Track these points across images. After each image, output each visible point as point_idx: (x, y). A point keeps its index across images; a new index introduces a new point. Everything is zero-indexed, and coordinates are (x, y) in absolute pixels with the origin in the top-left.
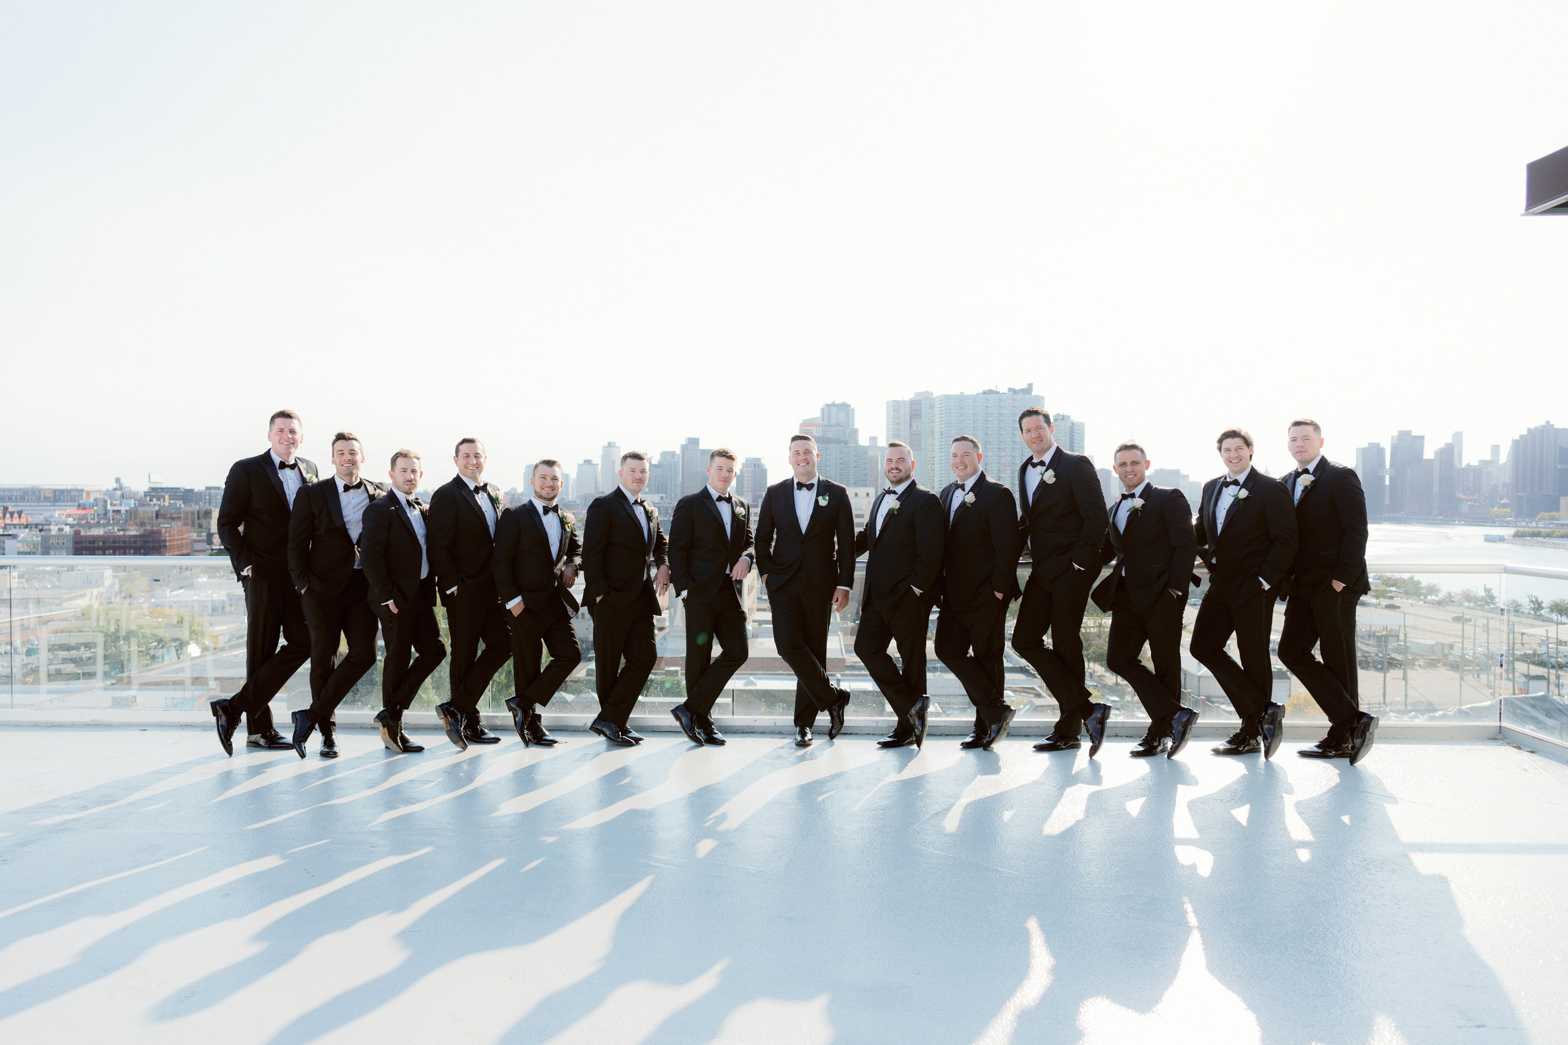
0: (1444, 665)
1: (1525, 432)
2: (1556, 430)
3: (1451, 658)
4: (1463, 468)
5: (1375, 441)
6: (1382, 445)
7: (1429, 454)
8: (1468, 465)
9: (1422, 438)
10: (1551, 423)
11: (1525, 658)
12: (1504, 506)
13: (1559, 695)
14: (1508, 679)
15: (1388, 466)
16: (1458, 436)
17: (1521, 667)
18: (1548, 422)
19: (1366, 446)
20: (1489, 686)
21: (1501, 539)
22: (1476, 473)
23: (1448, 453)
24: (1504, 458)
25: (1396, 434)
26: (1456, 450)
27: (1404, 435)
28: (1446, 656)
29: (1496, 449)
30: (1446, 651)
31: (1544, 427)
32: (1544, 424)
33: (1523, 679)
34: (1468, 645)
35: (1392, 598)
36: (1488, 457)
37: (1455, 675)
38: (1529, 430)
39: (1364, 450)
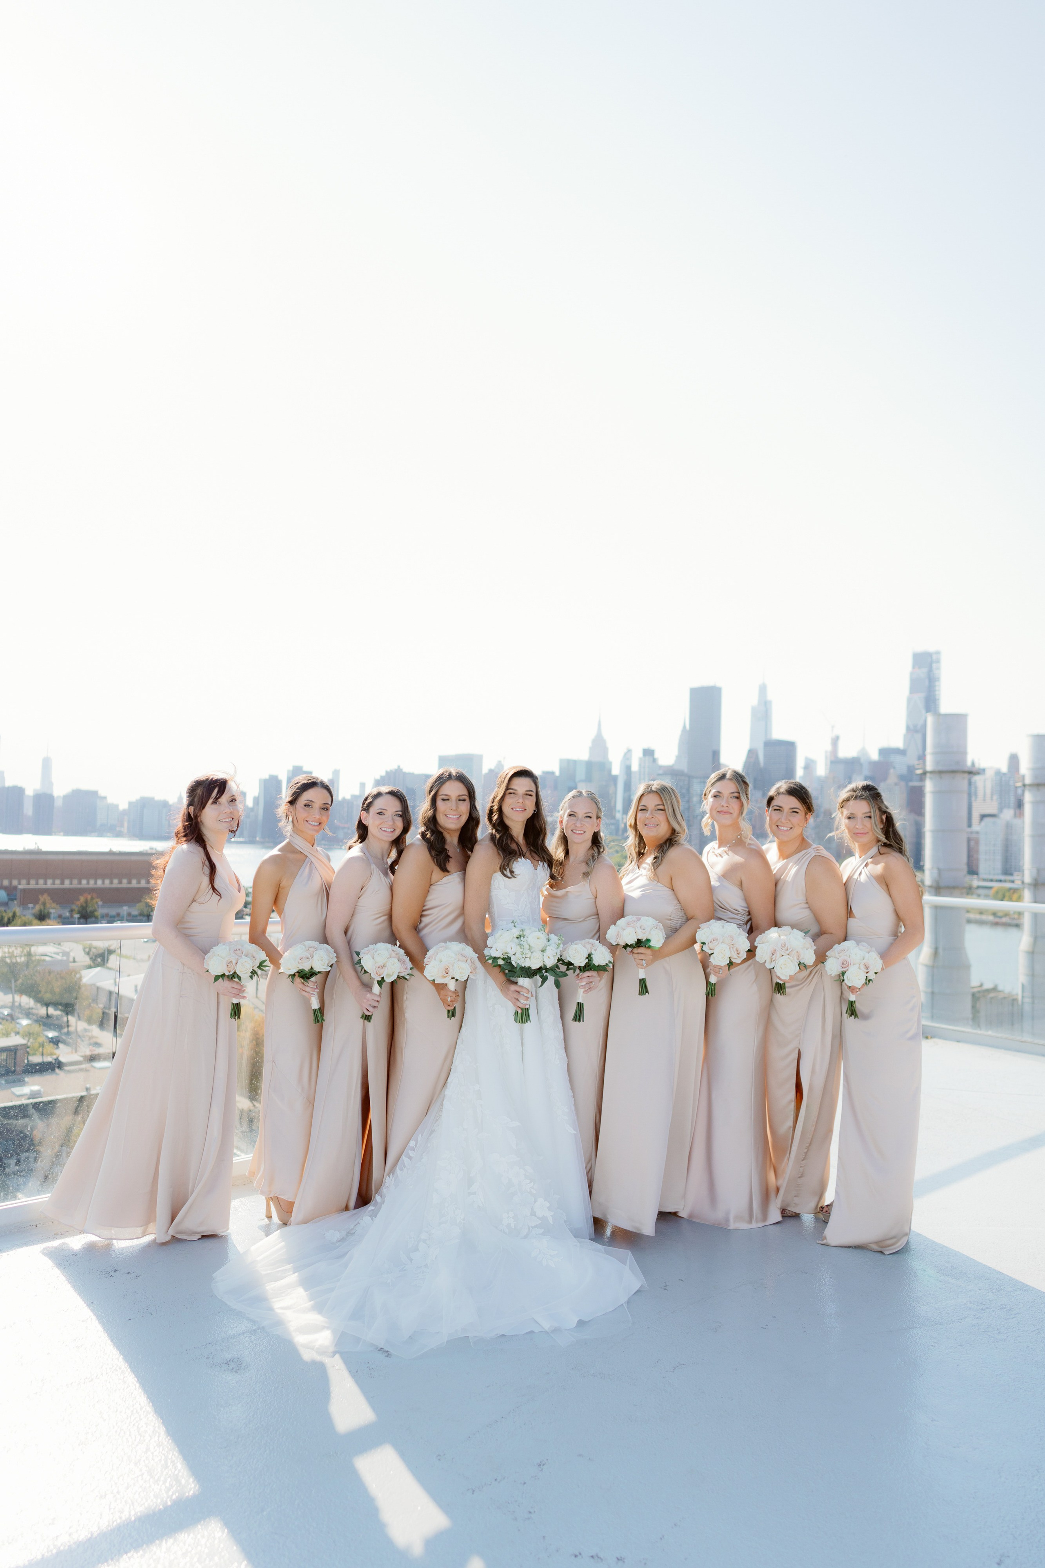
1: (384, 774)
2: (405, 774)
4: (340, 801)
5: (274, 773)
6: (280, 777)
8: (344, 799)
10: (401, 767)
16: (336, 773)
18: (399, 767)
19: (267, 777)
22: (349, 804)
25: (291, 768)
26: (335, 785)
31: (396, 770)
32: (396, 767)
38: (387, 772)
39: (265, 781)
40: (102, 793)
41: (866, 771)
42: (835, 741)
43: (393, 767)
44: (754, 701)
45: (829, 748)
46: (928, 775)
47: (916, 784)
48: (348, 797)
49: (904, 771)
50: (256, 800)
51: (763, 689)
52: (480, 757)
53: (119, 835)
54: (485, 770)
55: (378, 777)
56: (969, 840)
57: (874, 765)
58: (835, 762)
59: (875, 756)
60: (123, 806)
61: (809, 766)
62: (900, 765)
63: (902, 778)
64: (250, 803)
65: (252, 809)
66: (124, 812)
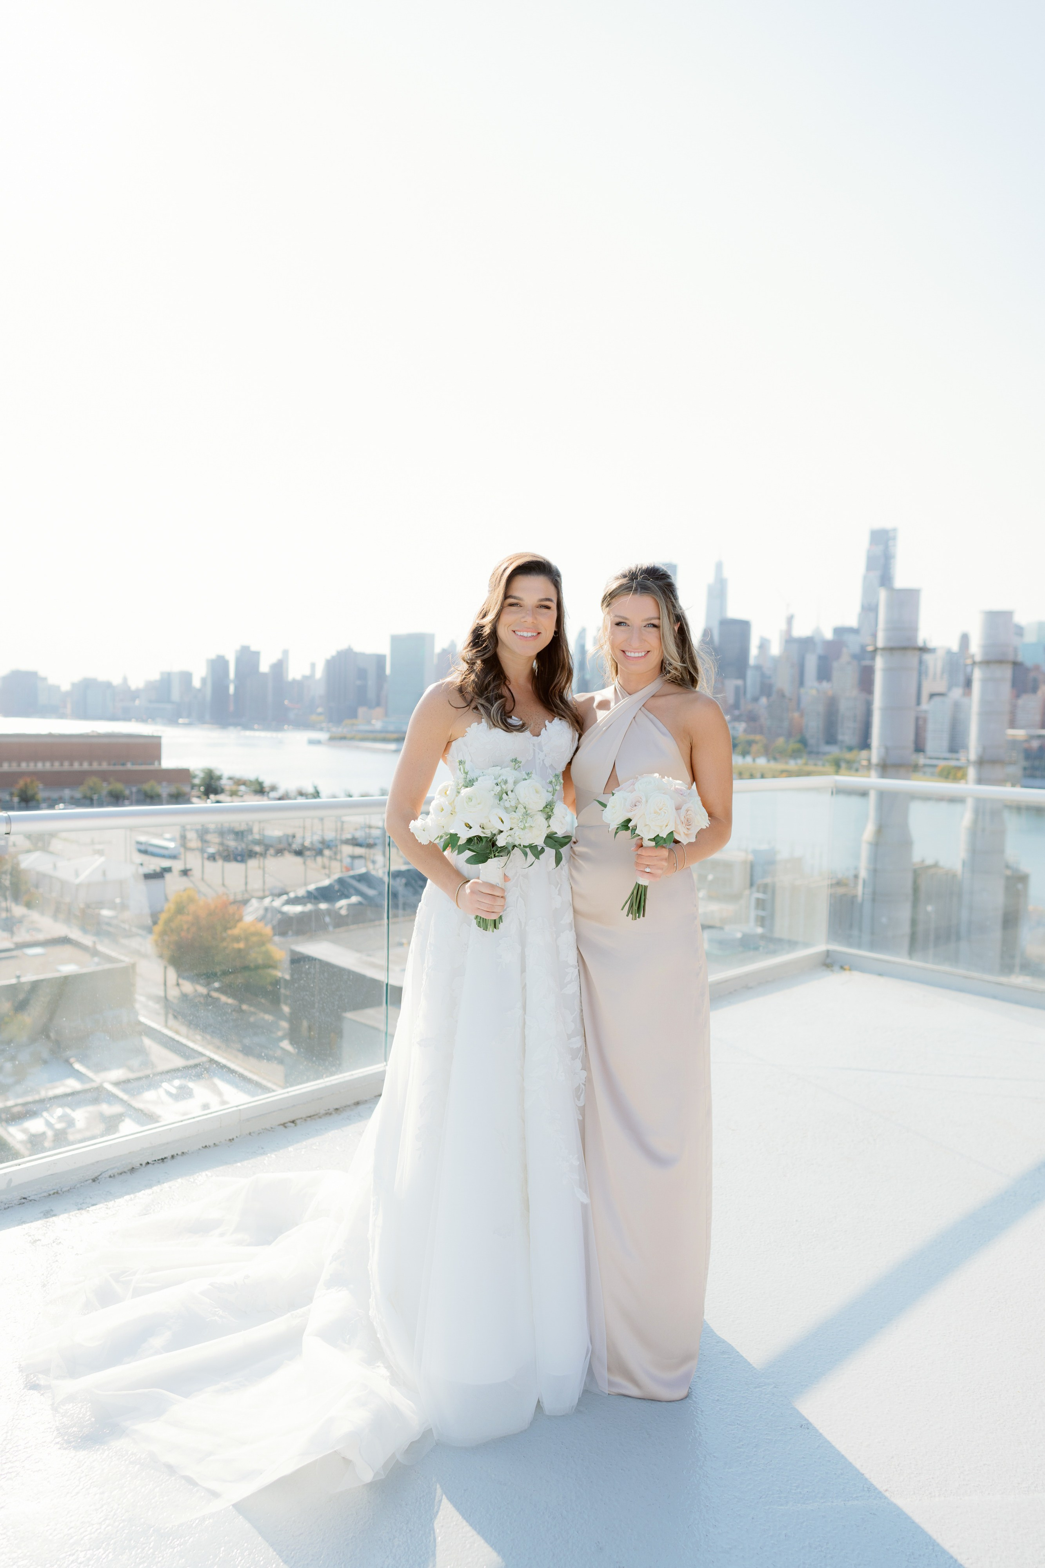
0: (290, 852)
1: (334, 653)
2: (356, 654)
3: (295, 846)
4: (290, 681)
5: (221, 653)
6: (228, 658)
7: (264, 667)
8: (294, 681)
9: (257, 654)
10: (352, 647)
11: (347, 842)
12: (320, 714)
13: (374, 869)
14: (336, 859)
15: (232, 674)
16: (286, 653)
17: (347, 850)
18: (349, 647)
19: (214, 657)
20: (324, 867)
21: (318, 742)
22: (299, 685)
23: (279, 667)
24: (319, 674)
25: (238, 647)
26: (284, 665)
27: (245, 650)
28: (290, 845)
29: (313, 666)
30: (290, 840)
31: (347, 650)
33: (349, 860)
34: (308, 835)
35: (242, 796)
36: (307, 672)
37: (298, 860)
38: (337, 652)
39: (212, 661)
40: (42, 673)
41: (820, 650)
42: (790, 620)
43: (343, 646)
44: (710, 578)
45: (783, 626)
46: (879, 653)
47: (867, 663)
48: (298, 677)
49: (856, 649)
50: (204, 681)
51: (719, 566)
52: (432, 637)
53: (62, 716)
54: (438, 649)
55: (329, 657)
56: (917, 719)
57: (828, 644)
58: (789, 640)
59: (829, 635)
60: (66, 687)
61: (764, 645)
62: (853, 644)
63: (855, 657)
64: (197, 683)
65: (199, 690)
66: (67, 694)
